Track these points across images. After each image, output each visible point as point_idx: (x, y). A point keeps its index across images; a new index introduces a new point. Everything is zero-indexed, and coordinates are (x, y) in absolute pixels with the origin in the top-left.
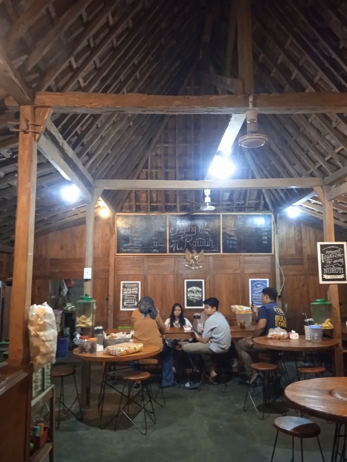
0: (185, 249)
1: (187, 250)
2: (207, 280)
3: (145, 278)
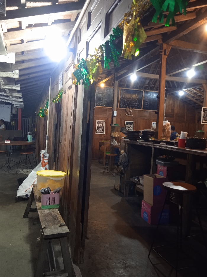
0: (126, 106)
1: (127, 107)
3: (108, 119)
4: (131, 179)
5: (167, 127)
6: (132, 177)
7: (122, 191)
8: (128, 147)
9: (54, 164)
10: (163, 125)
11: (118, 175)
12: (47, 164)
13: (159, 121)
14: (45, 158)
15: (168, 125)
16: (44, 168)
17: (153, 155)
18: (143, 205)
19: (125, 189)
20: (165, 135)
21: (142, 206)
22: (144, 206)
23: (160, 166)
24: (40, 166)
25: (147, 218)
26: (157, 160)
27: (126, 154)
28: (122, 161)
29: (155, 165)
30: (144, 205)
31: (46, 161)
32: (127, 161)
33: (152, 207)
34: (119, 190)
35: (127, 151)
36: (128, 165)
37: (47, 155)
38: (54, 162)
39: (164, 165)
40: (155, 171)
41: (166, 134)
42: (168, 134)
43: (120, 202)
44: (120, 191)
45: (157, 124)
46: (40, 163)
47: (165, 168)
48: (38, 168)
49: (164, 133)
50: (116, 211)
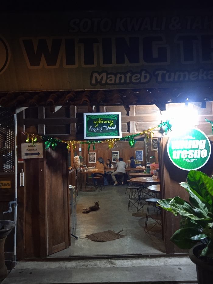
2: (120, 151)
3: (97, 151)
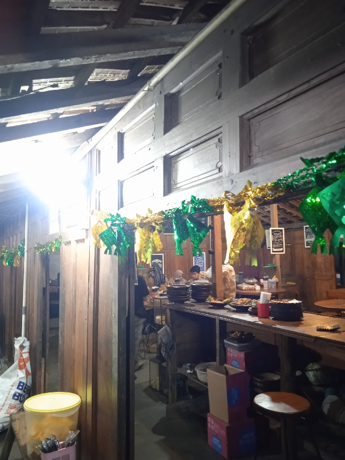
2: (166, 254)
4: (179, 371)
5: (230, 274)
6: (180, 365)
7: (165, 391)
8: (171, 315)
9: (43, 362)
10: (223, 271)
11: (155, 362)
12: (28, 362)
13: (216, 265)
14: (23, 349)
15: (231, 271)
16: (24, 370)
17: (218, 331)
18: (211, 423)
19: (171, 388)
20: (228, 287)
21: (209, 425)
22: (212, 425)
23: (231, 351)
24: (15, 369)
25: (220, 446)
26: (225, 341)
27: (169, 326)
28: (164, 341)
29: (224, 349)
30: (213, 422)
31: (26, 356)
32: (171, 339)
33: (228, 428)
34: (158, 389)
35: (169, 321)
36: (173, 345)
37: (27, 344)
38: (42, 357)
39: (240, 349)
40: (224, 360)
41: (228, 285)
42: (232, 286)
43: (165, 416)
44: (161, 391)
45: (214, 271)
46: (16, 363)
47: (242, 355)
48: (11, 372)
49: (225, 285)
50: (162, 437)
